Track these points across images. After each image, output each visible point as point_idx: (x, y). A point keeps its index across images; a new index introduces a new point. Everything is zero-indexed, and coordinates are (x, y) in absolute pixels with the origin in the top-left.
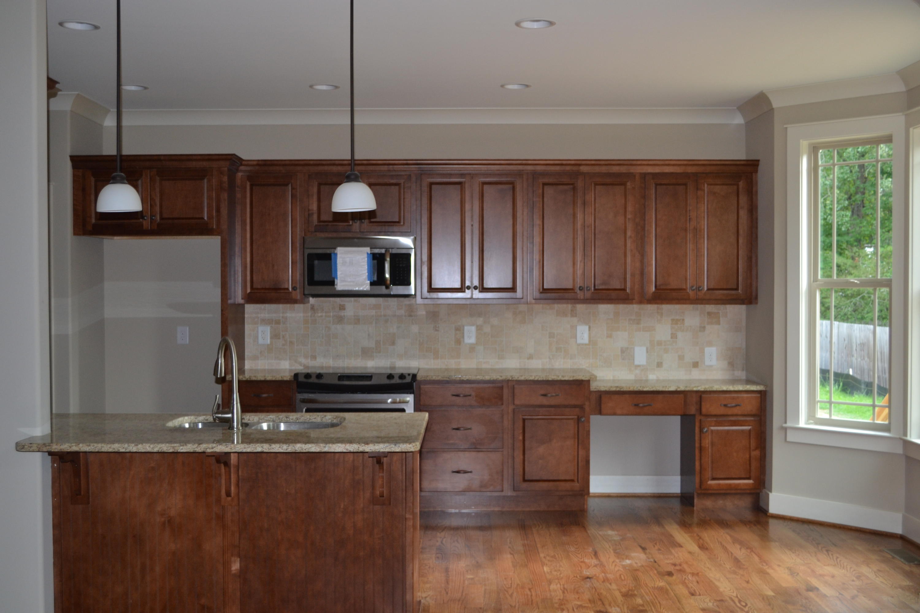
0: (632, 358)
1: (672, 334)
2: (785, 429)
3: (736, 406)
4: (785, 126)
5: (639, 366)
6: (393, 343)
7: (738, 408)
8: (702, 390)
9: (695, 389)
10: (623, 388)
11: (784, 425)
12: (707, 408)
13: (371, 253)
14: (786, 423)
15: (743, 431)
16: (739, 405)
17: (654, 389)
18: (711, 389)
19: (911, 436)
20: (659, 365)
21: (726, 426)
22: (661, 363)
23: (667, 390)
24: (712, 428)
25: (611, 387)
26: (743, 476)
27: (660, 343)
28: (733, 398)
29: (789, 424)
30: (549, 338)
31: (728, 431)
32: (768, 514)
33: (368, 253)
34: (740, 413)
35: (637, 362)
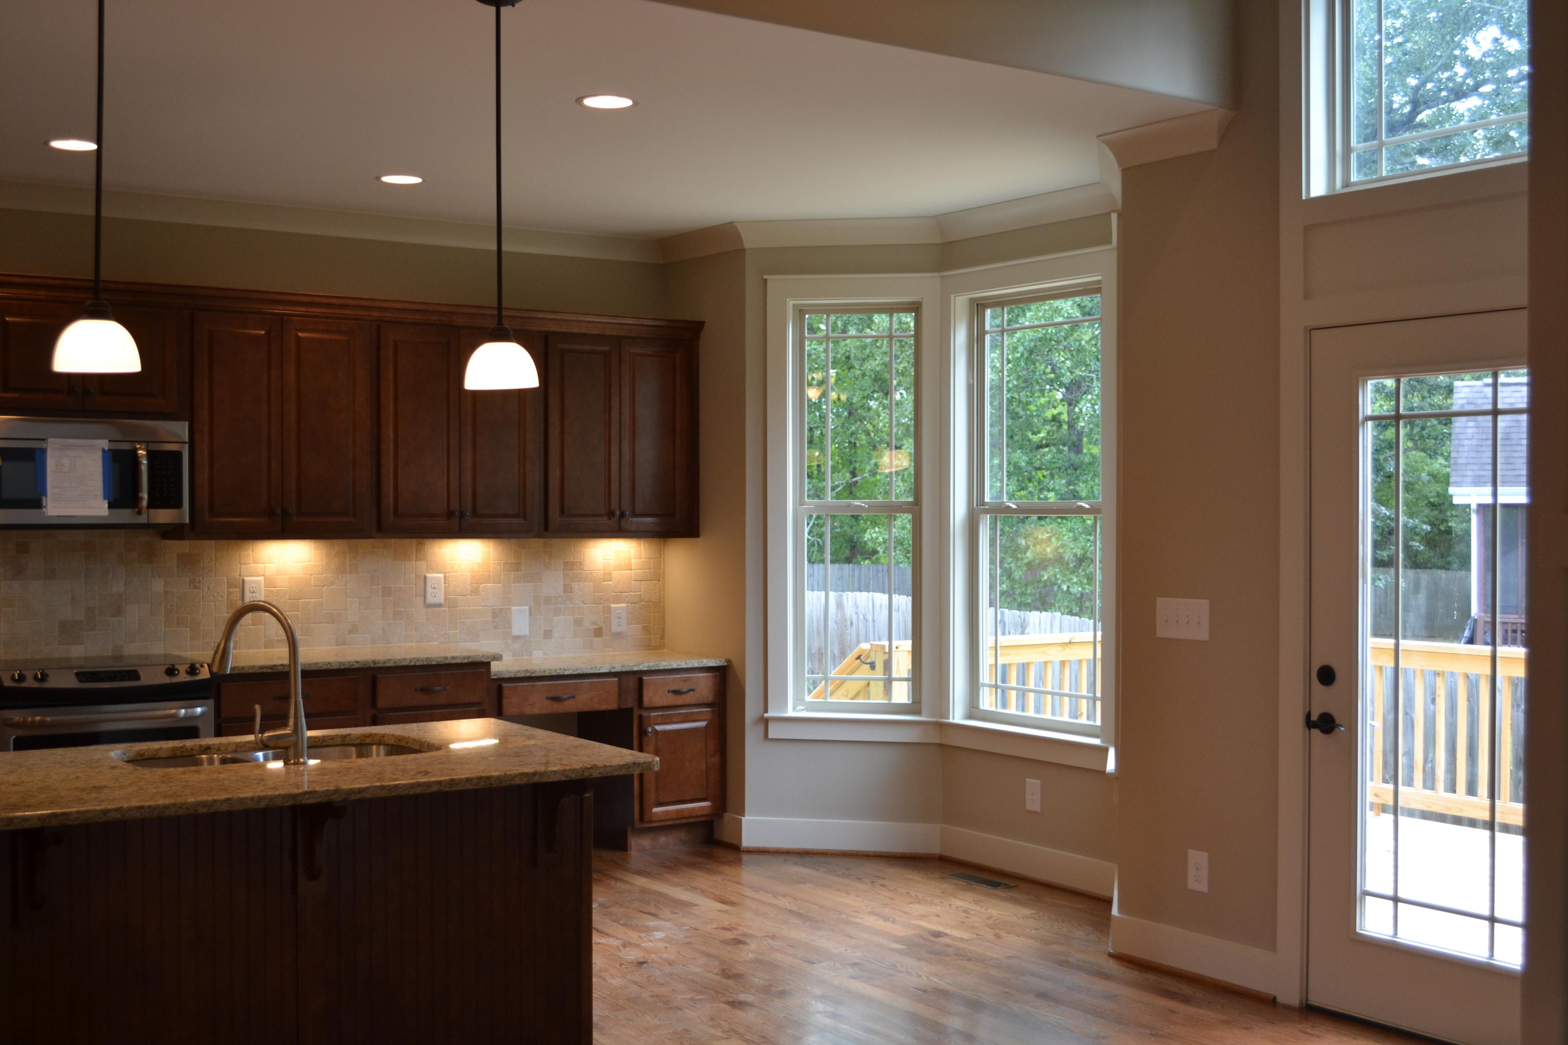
0: (508, 624)
1: (565, 585)
2: (766, 722)
3: (690, 690)
4: (765, 277)
5: (518, 637)
6: (119, 612)
7: (691, 693)
8: (645, 669)
9: (635, 669)
10: (535, 672)
11: (766, 715)
12: (652, 696)
13: (109, 450)
14: (766, 711)
15: (697, 729)
16: (693, 690)
17: (579, 672)
18: (657, 668)
19: (954, 719)
20: (548, 634)
21: (676, 723)
22: (551, 631)
23: (597, 672)
24: (658, 728)
25: (519, 671)
26: (699, 796)
27: (548, 601)
28: (685, 680)
29: (770, 714)
30: (383, 596)
31: (678, 732)
32: (742, 849)
33: (103, 450)
34: (693, 701)
35: (516, 631)
